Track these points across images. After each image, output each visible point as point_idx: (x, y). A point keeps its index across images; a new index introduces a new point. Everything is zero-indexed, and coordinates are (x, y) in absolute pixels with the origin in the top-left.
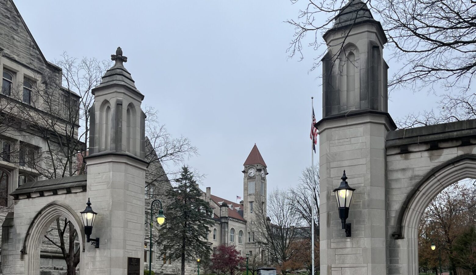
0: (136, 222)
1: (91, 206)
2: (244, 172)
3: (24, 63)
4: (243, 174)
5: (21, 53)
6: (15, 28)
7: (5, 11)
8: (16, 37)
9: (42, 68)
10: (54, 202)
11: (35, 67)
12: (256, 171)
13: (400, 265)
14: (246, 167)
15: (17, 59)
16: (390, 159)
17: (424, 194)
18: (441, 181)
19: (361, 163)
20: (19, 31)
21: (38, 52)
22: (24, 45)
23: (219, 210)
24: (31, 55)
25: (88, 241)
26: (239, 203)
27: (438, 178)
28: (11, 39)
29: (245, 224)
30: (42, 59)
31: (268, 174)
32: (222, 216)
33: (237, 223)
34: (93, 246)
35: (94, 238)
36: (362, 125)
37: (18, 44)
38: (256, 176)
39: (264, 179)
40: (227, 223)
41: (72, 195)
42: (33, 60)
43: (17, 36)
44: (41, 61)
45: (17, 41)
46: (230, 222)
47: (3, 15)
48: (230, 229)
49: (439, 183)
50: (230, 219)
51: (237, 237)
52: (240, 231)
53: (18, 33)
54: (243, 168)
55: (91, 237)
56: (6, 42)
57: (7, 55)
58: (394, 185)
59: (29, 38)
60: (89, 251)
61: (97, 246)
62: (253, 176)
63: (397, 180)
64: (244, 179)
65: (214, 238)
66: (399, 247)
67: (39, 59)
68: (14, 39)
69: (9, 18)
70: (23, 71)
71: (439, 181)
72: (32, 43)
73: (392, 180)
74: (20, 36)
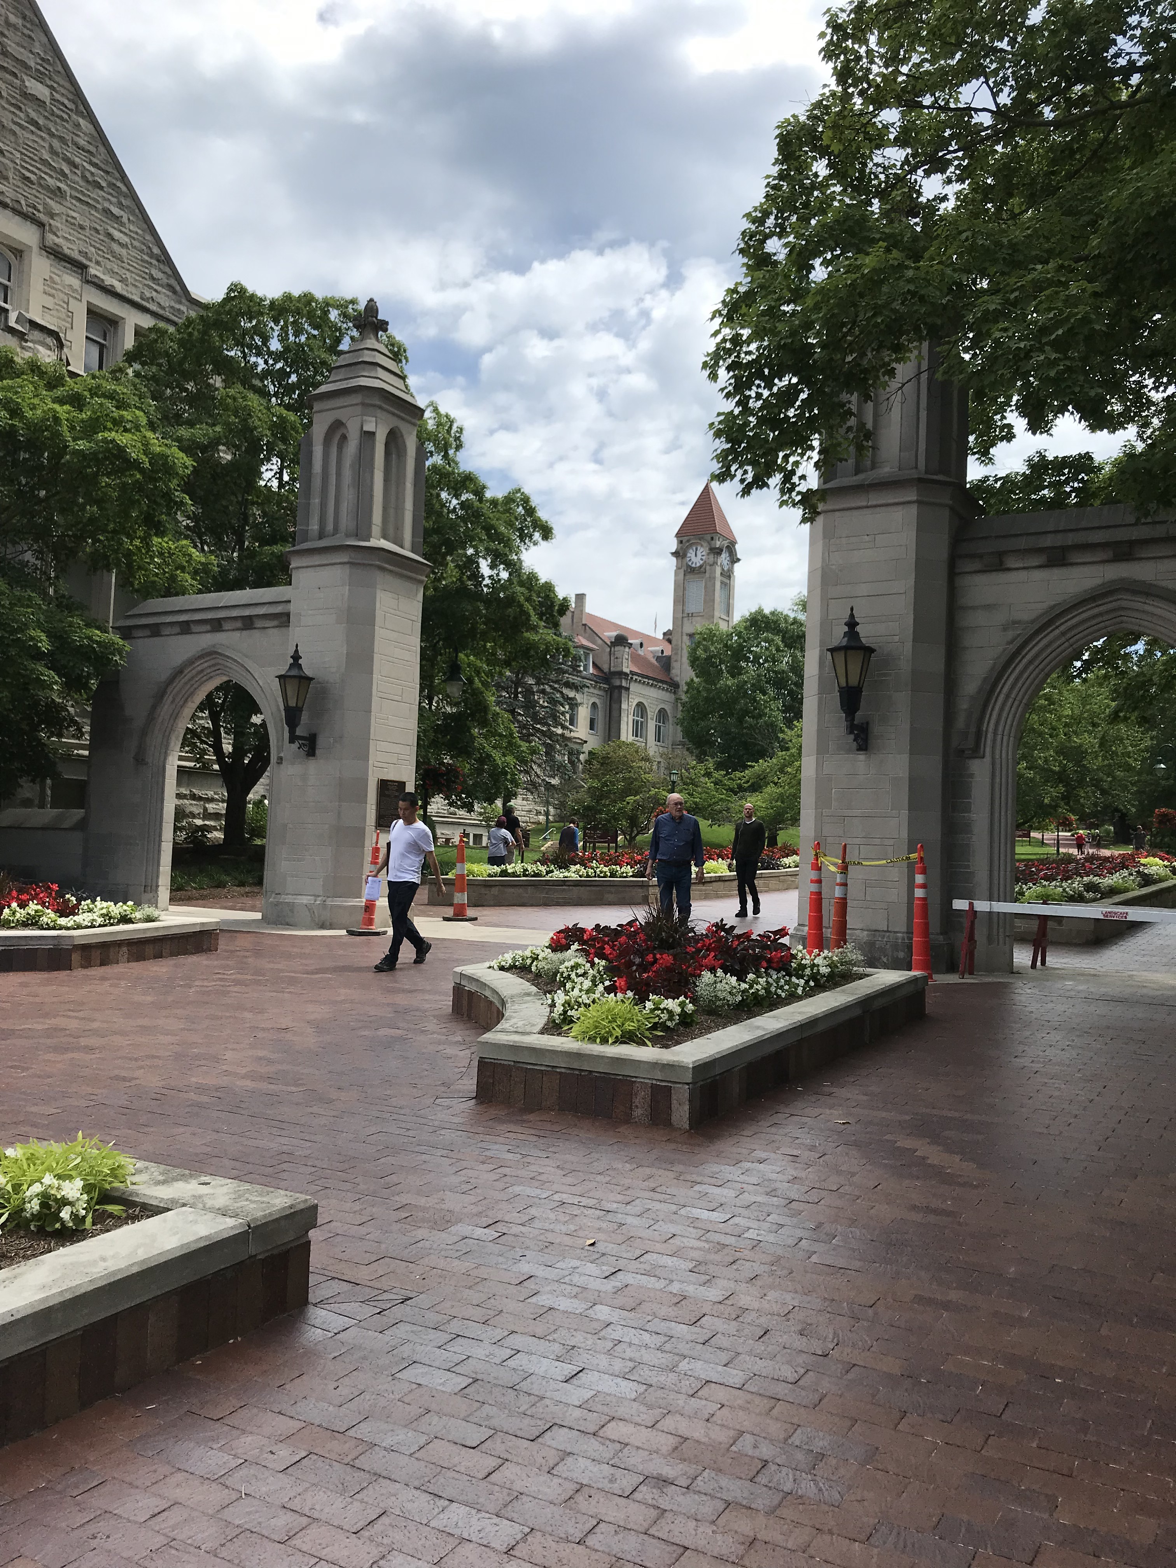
0: (399, 698)
1: (300, 661)
2: (676, 554)
3: (136, 298)
4: (674, 559)
5: (129, 275)
6: (117, 211)
7: (92, 169)
8: (117, 234)
9: (179, 310)
10: (214, 646)
11: (163, 308)
12: (708, 554)
13: (974, 816)
14: (681, 542)
16: (960, 581)
17: (1030, 662)
18: (1069, 635)
19: (894, 591)
20: (124, 220)
22: (137, 254)
23: (607, 654)
24: (153, 279)
25: (292, 741)
26: (661, 637)
27: (1062, 628)
28: (107, 239)
29: (675, 693)
30: (178, 288)
31: (739, 560)
32: (612, 669)
33: (652, 689)
34: (302, 752)
35: (305, 734)
36: (900, 508)
37: (124, 252)
38: (708, 568)
39: (728, 575)
40: (628, 689)
41: (256, 634)
42: (156, 291)
43: (121, 232)
44: (175, 292)
45: (120, 244)
46: (634, 687)
47: (88, 182)
48: (634, 704)
49: (1063, 639)
50: (635, 677)
51: (652, 725)
52: (660, 711)
53: (122, 224)
54: (674, 546)
55: (299, 732)
56: (94, 247)
57: (96, 280)
59: (148, 237)
60: (293, 764)
61: (311, 752)
62: (701, 566)
64: (676, 573)
65: (592, 728)
66: (972, 776)
67: (170, 287)
68: (113, 239)
69: (102, 187)
70: (133, 319)
71: (1063, 634)
72: (156, 249)
74: (127, 231)
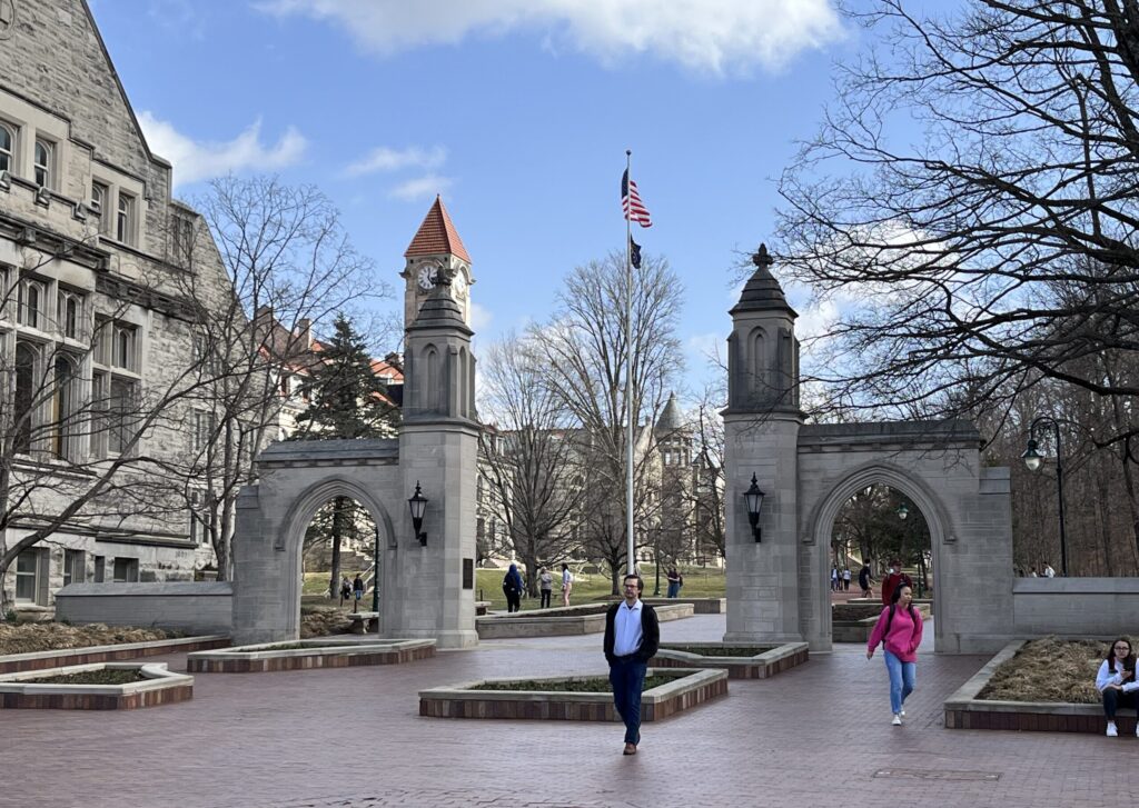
2: (405, 274)
3: (120, 166)
4: (404, 278)
5: (116, 148)
6: (109, 100)
7: (96, 71)
8: (109, 117)
9: (144, 170)
10: (336, 475)
11: (135, 170)
14: (412, 261)
15: (111, 161)
16: (802, 457)
20: (113, 106)
21: (139, 140)
22: (119, 130)
24: (130, 147)
28: (103, 123)
30: (144, 153)
37: (112, 130)
42: (132, 157)
43: (111, 115)
44: (142, 156)
45: (111, 125)
47: (93, 81)
53: (112, 109)
54: (403, 265)
56: (97, 131)
57: (99, 157)
58: (806, 487)
59: (127, 116)
63: (809, 481)
64: (406, 297)
66: (810, 555)
67: (140, 152)
68: (107, 122)
69: (100, 84)
70: (119, 182)
72: (132, 125)
73: (804, 481)
74: (114, 114)
